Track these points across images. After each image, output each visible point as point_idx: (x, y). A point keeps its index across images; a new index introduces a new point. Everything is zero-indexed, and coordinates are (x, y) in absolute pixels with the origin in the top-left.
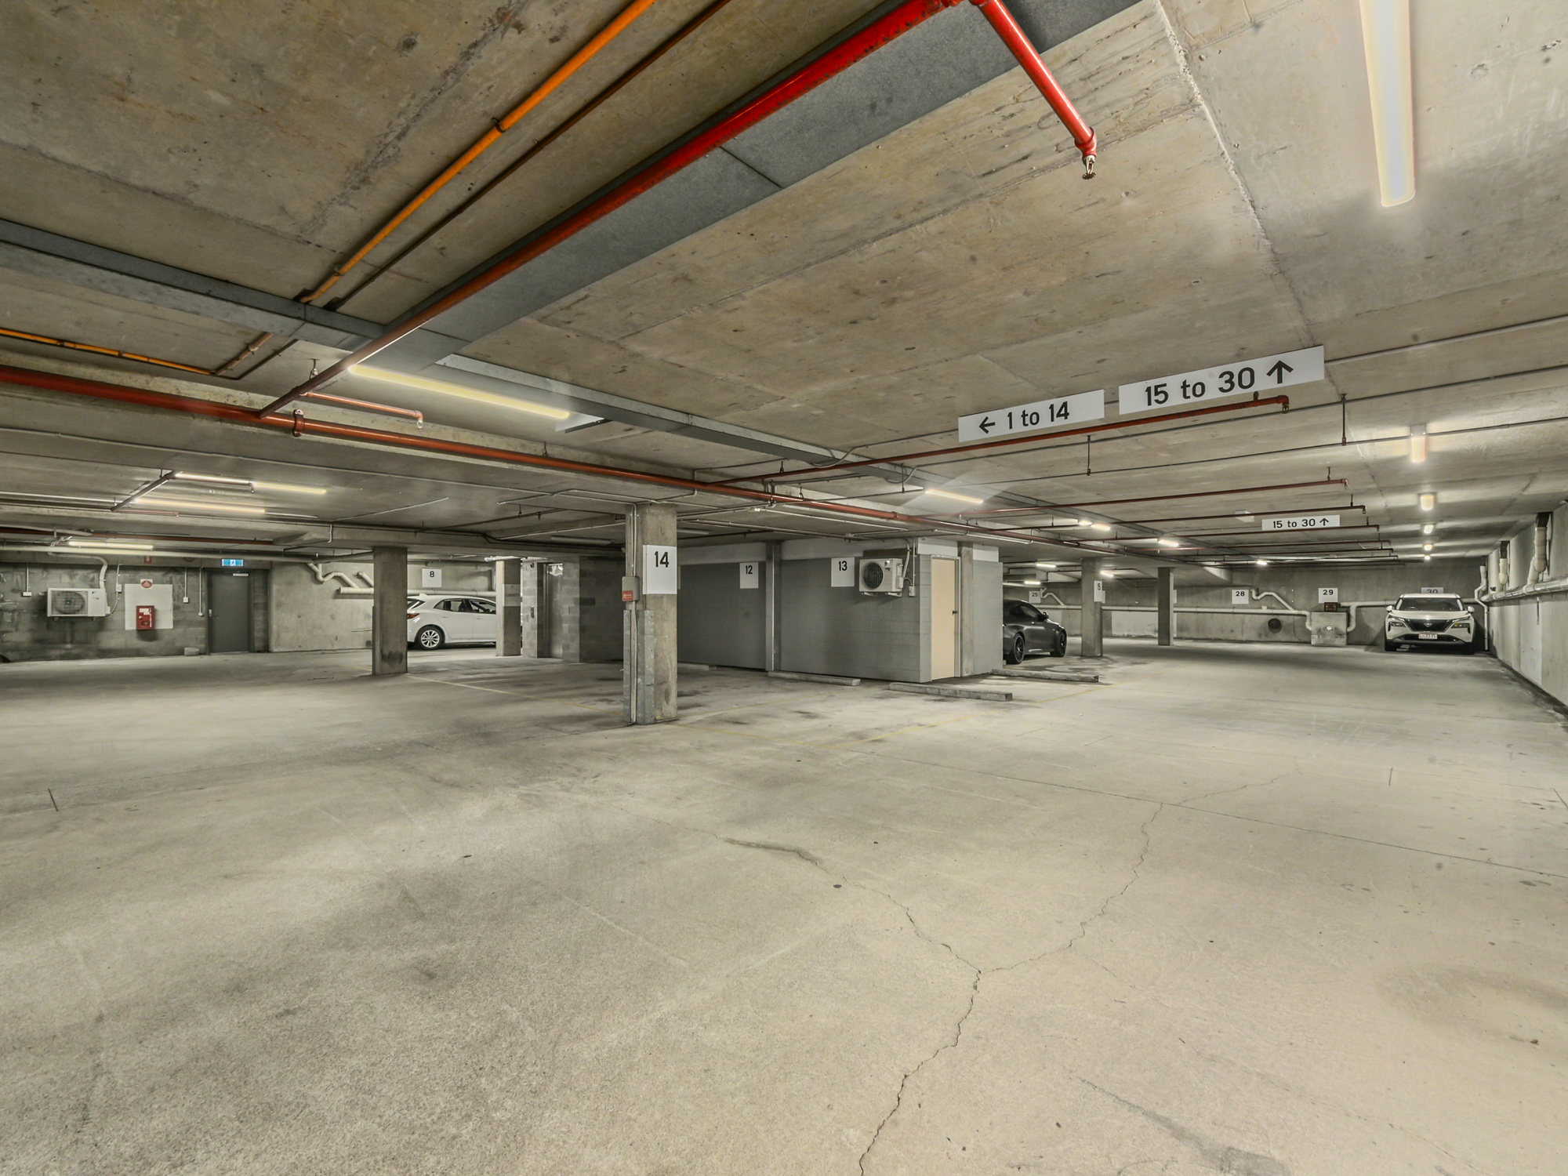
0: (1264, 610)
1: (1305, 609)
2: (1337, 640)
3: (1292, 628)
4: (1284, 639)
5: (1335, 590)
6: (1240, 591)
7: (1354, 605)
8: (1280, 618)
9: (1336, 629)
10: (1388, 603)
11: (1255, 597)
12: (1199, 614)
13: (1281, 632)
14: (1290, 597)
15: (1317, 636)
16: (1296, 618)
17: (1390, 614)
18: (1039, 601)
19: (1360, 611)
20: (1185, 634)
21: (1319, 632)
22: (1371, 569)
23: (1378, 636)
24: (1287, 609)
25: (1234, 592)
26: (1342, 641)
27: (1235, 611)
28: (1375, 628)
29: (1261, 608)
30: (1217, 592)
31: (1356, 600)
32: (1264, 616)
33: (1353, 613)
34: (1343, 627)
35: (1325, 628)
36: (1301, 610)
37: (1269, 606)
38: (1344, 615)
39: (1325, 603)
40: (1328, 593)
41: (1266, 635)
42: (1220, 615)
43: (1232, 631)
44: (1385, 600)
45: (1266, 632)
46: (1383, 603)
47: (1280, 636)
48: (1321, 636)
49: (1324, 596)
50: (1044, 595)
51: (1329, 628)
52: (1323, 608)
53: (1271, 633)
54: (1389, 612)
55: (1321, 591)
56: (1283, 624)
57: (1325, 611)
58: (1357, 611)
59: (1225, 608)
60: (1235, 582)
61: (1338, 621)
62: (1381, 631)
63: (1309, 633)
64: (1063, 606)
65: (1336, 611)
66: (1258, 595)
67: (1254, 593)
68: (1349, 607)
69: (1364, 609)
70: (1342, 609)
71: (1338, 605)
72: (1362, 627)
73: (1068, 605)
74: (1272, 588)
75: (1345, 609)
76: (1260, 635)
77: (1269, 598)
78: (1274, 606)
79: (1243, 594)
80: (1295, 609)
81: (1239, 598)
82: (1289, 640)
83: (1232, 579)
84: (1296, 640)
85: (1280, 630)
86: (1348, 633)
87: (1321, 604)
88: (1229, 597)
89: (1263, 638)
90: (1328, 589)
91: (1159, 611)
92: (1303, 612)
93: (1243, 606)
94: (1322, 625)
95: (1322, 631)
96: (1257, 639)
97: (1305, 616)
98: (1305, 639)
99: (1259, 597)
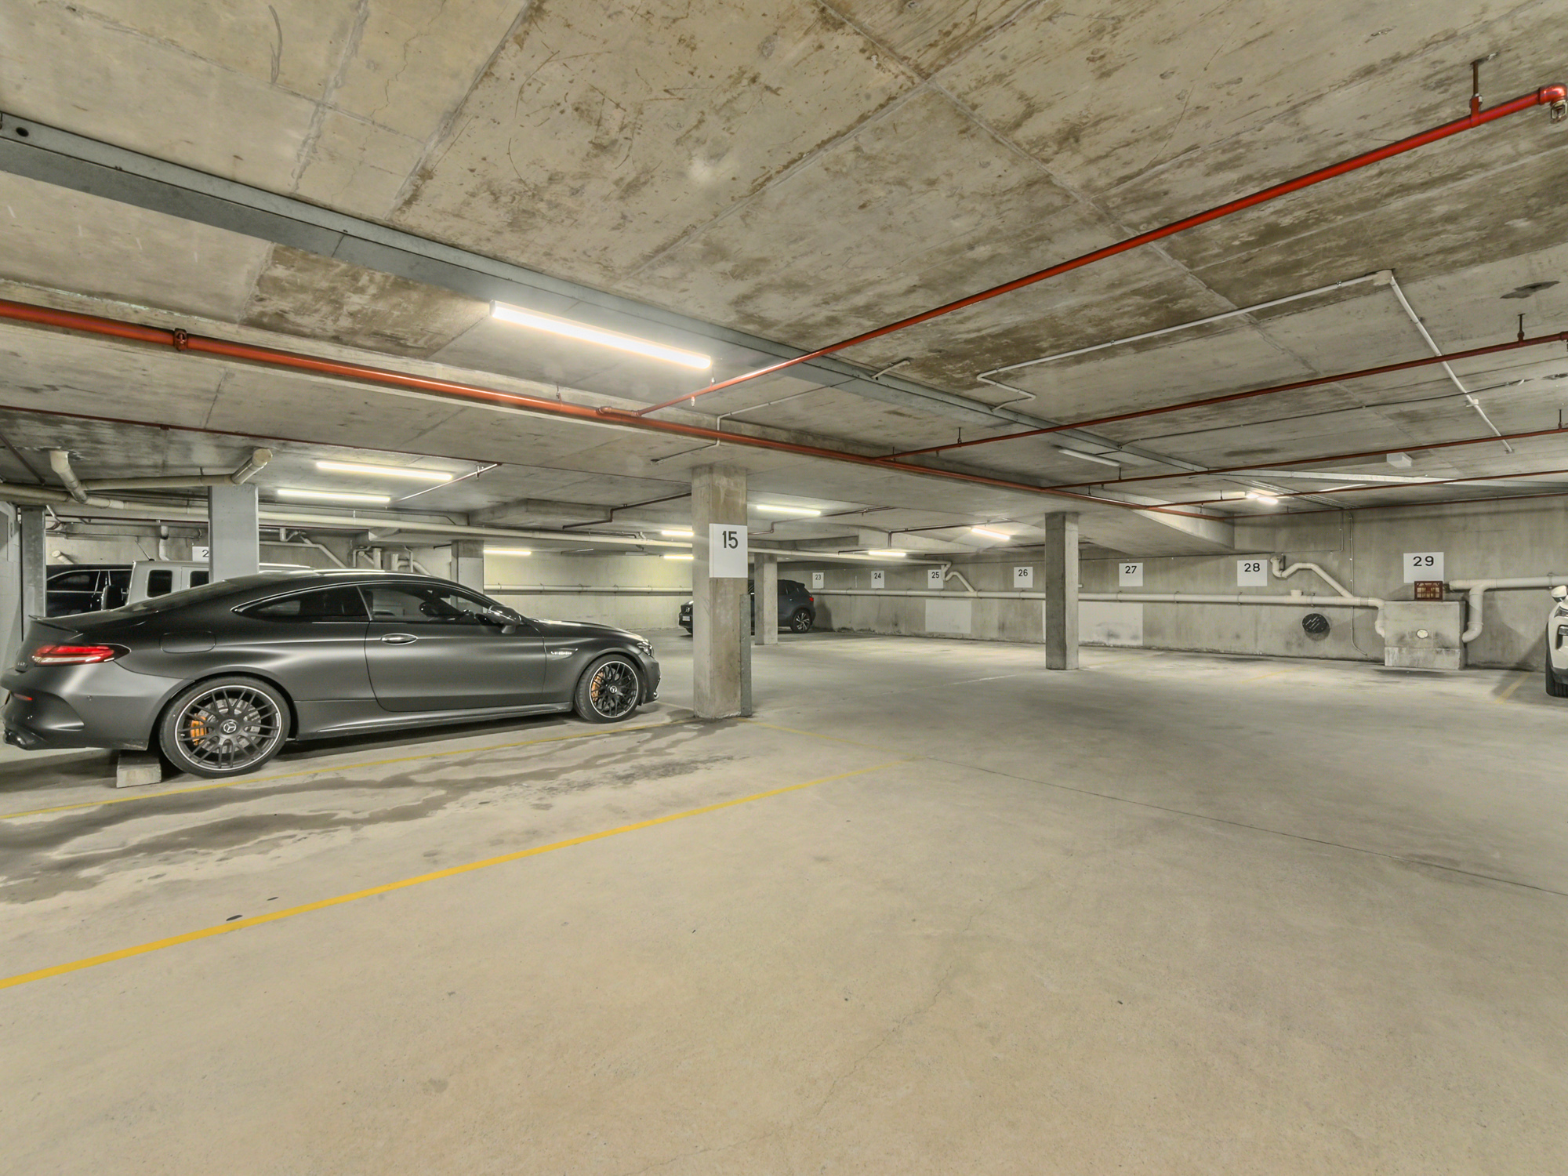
0: (1296, 597)
1: (1375, 596)
2: (1439, 658)
3: (1351, 632)
4: (1334, 653)
5: (1439, 557)
6: (1252, 562)
7: (1477, 588)
8: (1326, 613)
9: (1437, 635)
10: (1555, 580)
11: (1277, 573)
12: (1180, 605)
13: (1329, 639)
14: (1346, 573)
15: (1396, 650)
16: (1359, 612)
17: (1561, 604)
18: (941, 586)
19: (1493, 598)
20: (1158, 642)
21: (1401, 640)
22: (1518, 511)
23: (1534, 650)
24: (1340, 595)
25: (1241, 564)
26: (1450, 661)
27: (1242, 599)
28: (1526, 635)
29: (1289, 594)
30: (1212, 564)
31: (1484, 576)
32: (1296, 608)
33: (1476, 602)
34: (1451, 630)
35: (1414, 634)
36: (1368, 597)
37: (1306, 589)
38: (1455, 608)
39: (1417, 584)
40: (1423, 562)
41: (1300, 645)
42: (1217, 606)
43: (1238, 637)
44: (1550, 575)
45: (1299, 638)
46: (1544, 581)
47: (1327, 646)
48: (1404, 650)
49: (1412, 572)
50: (946, 574)
51: (1422, 634)
52: (1411, 593)
53: (1308, 641)
54: (1557, 600)
55: (1408, 558)
56: (1333, 624)
57: (1417, 599)
58: (1484, 598)
59: (1224, 594)
60: (1238, 546)
61: (1445, 619)
62: (1541, 640)
63: (1381, 642)
64: (972, 593)
65: (1440, 599)
66: (1283, 569)
67: (1276, 565)
68: (1467, 591)
69: (1497, 593)
70: (1452, 595)
71: (1444, 587)
72: (1495, 630)
73: (980, 591)
74: (1310, 556)
75: (1461, 595)
76: (1288, 644)
77: (1306, 575)
78: (1314, 589)
79: (1257, 567)
80: (1355, 595)
81: (1250, 576)
82: (1345, 654)
83: (1232, 540)
84: (1359, 655)
85: (1326, 635)
86: (1465, 645)
87: (1408, 586)
88: (1232, 573)
89: (1295, 651)
90: (1423, 555)
91: (1047, 599)
92: (1371, 601)
93: (1258, 591)
94: (1407, 628)
95: (1408, 639)
96: (1283, 652)
97: (1375, 608)
98: (1372, 655)
99: (1286, 574)
